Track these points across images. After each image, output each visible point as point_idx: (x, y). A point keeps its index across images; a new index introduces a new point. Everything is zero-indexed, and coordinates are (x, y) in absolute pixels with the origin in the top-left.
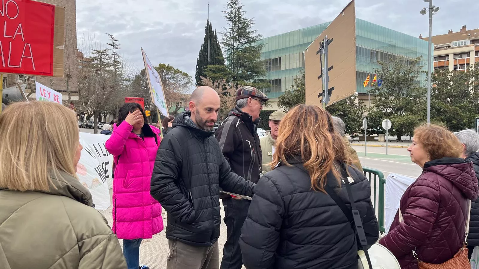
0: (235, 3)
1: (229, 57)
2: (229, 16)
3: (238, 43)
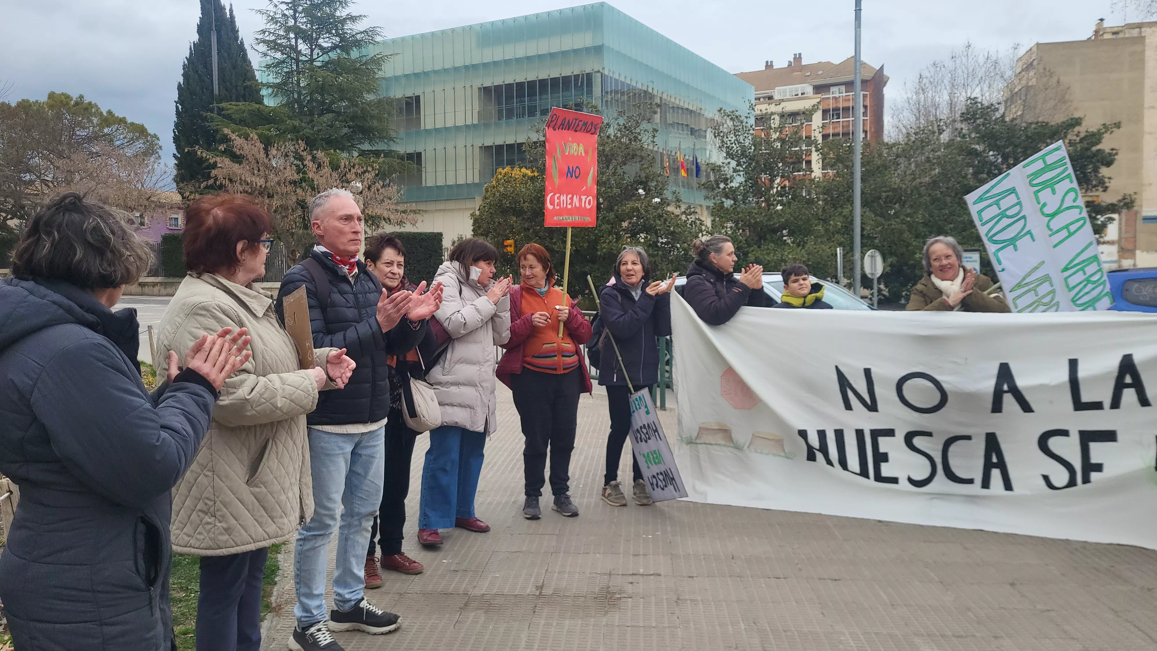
3: (312, 46)
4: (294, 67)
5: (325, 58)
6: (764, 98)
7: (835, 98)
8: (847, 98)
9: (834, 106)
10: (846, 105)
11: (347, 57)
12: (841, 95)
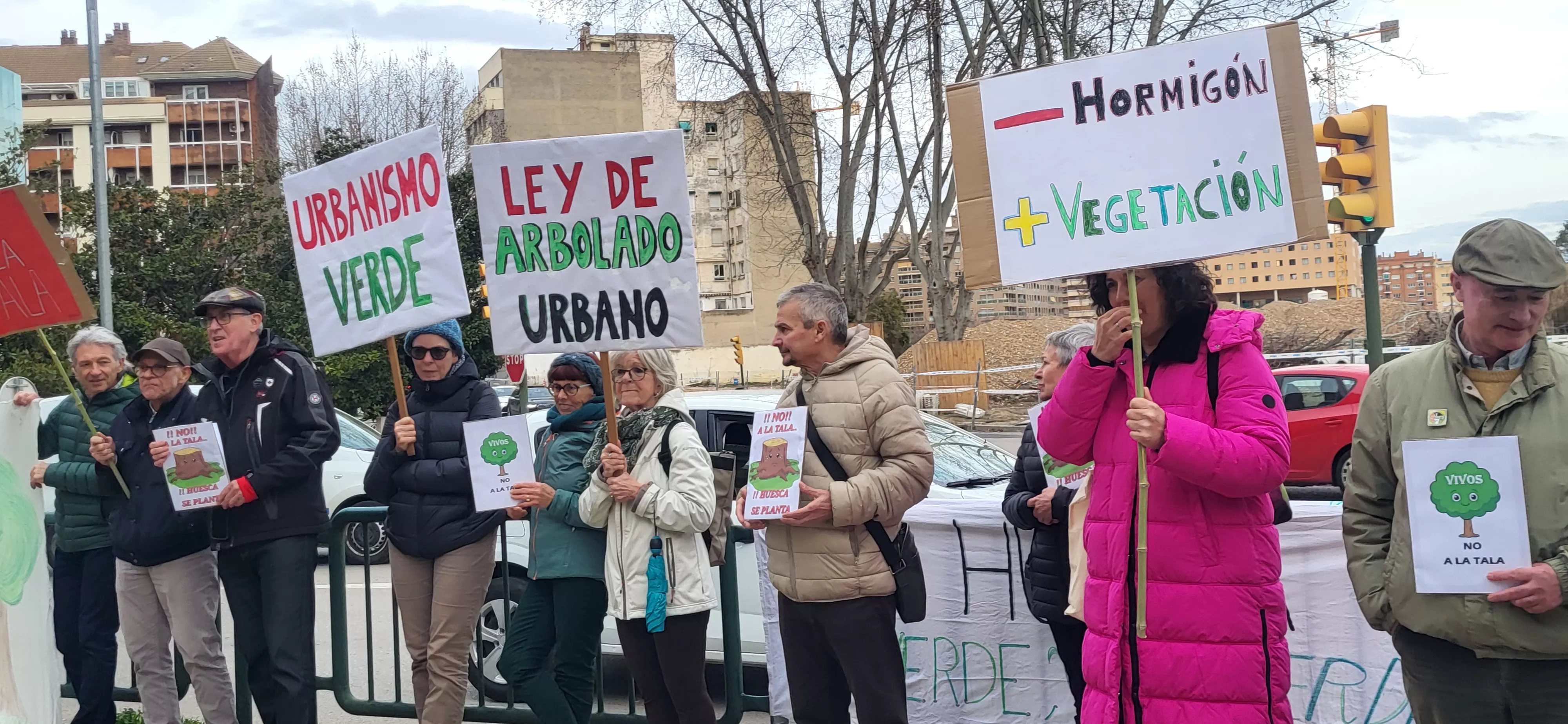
6: (59, 95)
7: (192, 106)
8: (213, 106)
9: (190, 118)
10: (211, 117)
12: (201, 100)
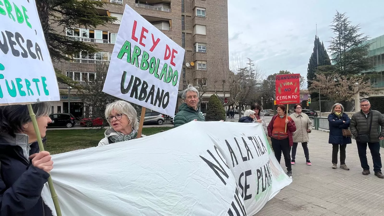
0: (340, 17)
1: (337, 58)
2: (336, 28)
3: (345, 46)
4: (339, 53)
5: (350, 49)
11: (357, 47)
